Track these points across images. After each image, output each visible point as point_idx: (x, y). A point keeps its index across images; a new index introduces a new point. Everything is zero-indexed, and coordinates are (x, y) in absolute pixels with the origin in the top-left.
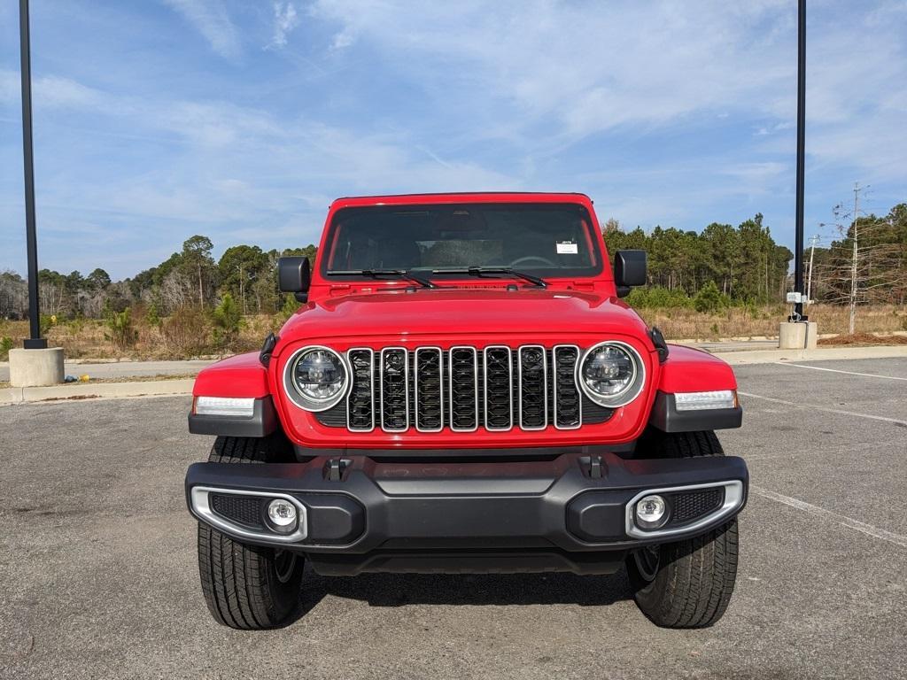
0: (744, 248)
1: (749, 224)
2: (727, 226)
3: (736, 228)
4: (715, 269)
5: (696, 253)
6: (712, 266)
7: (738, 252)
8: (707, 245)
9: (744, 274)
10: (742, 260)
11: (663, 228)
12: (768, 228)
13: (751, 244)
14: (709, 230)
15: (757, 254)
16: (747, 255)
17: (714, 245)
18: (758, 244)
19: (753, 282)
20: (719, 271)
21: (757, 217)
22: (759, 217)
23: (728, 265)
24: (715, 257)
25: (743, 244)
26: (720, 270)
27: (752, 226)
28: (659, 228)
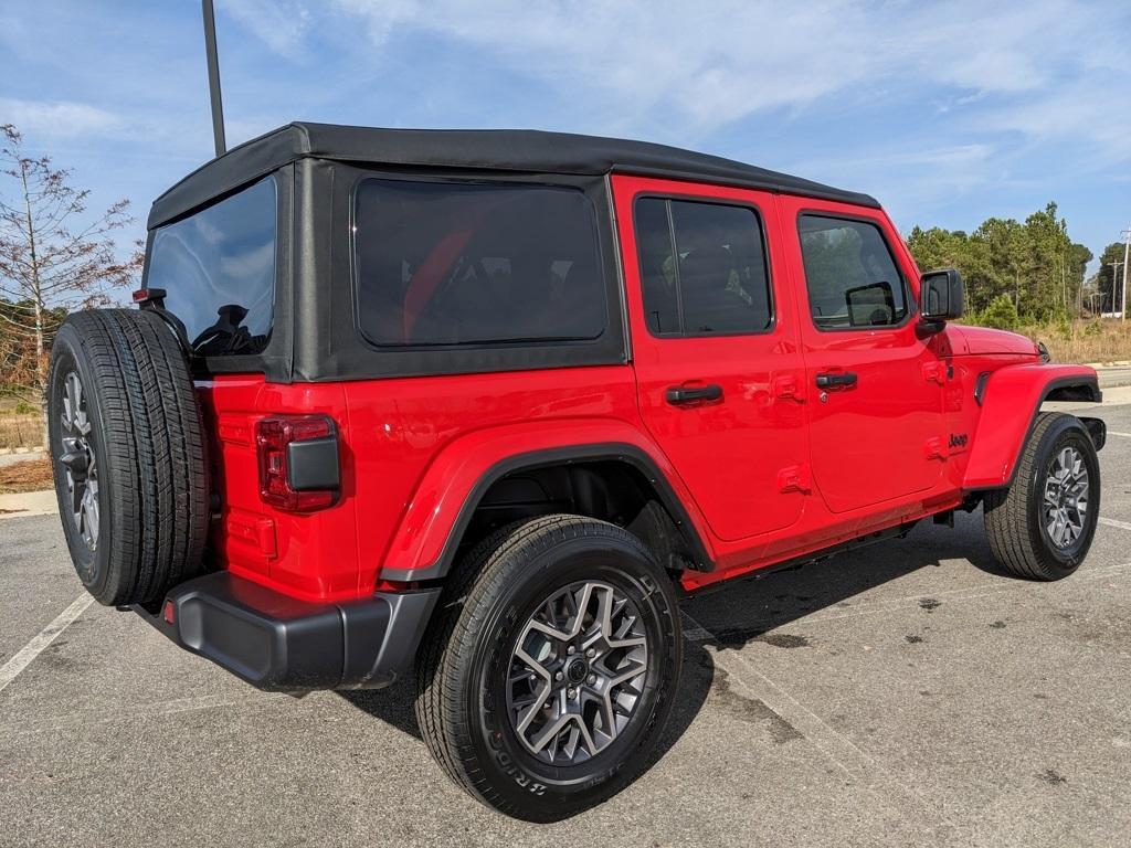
0: (1034, 249)
1: (1039, 217)
2: (1009, 221)
3: (1022, 222)
4: (996, 278)
5: (969, 258)
6: (992, 274)
7: (1026, 254)
8: (984, 248)
9: (1034, 282)
10: (1032, 264)
11: (924, 229)
12: (1063, 220)
13: (1043, 243)
14: (984, 229)
15: (1051, 255)
16: (1038, 258)
17: (993, 248)
18: (1052, 242)
19: (1047, 292)
20: (1000, 281)
21: (1049, 207)
22: (1052, 207)
23: (1013, 272)
24: (995, 262)
25: (1032, 244)
26: (1001, 279)
27: (1043, 219)
28: (918, 229)
